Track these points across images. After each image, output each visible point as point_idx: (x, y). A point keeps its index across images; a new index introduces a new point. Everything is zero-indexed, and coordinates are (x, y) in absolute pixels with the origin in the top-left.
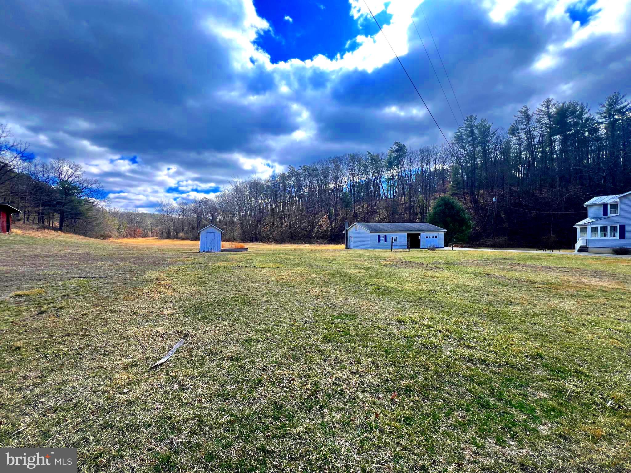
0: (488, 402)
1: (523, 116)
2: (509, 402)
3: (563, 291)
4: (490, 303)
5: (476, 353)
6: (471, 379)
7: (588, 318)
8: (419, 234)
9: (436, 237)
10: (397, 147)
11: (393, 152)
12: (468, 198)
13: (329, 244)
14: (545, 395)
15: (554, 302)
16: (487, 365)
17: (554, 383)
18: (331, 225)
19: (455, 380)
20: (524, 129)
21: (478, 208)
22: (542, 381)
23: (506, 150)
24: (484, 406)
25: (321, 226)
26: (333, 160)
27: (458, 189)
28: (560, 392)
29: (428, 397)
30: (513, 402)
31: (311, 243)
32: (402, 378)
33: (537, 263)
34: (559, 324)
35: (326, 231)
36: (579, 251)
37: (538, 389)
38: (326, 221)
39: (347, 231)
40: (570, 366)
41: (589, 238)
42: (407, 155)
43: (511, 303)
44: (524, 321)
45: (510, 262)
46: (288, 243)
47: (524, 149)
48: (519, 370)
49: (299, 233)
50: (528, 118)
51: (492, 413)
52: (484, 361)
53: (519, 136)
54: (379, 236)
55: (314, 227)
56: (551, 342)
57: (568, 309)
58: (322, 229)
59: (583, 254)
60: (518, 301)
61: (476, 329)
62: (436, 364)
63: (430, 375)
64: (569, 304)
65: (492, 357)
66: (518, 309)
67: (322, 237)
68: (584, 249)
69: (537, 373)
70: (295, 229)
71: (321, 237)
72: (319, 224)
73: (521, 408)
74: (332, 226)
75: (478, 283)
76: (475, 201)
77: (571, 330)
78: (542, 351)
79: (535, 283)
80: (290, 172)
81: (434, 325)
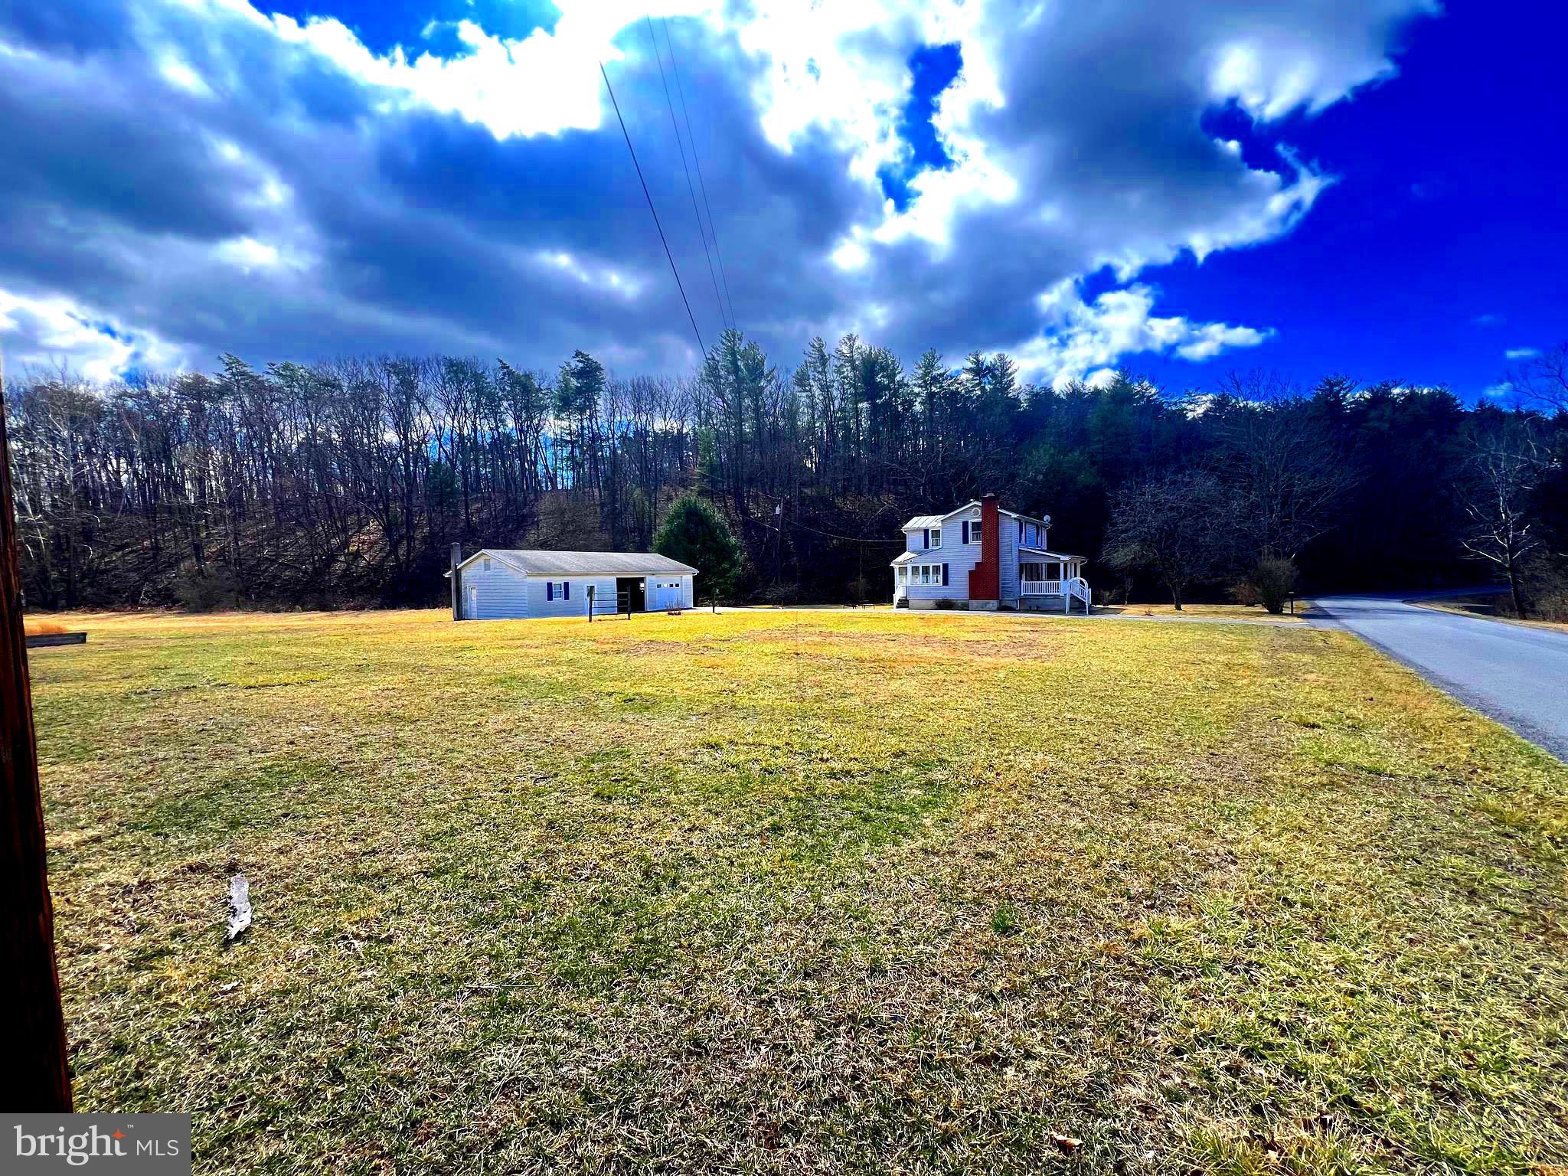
0: (869, 814)
1: (816, 355)
2: (888, 808)
3: (899, 669)
4: (818, 699)
5: (837, 766)
6: (843, 796)
7: (934, 700)
8: (642, 580)
9: (677, 585)
10: (581, 365)
11: (573, 375)
12: (730, 502)
13: (394, 608)
14: (919, 792)
15: (894, 685)
16: (853, 777)
17: (923, 778)
18: (394, 549)
19: (825, 801)
20: (819, 380)
21: (749, 527)
22: (912, 779)
23: (791, 415)
24: (866, 819)
25: (357, 555)
26: (394, 366)
27: (713, 482)
28: (930, 783)
29: (804, 830)
30: (893, 806)
31: (324, 607)
32: (760, 818)
33: (853, 629)
34: (907, 714)
35: (377, 569)
36: (898, 607)
37: (912, 787)
38: (376, 542)
39: (458, 573)
40: (931, 757)
41: (909, 584)
42: (603, 388)
43: (844, 696)
44: (871, 716)
45: (817, 630)
46: (232, 609)
47: (819, 417)
48: (887, 773)
49: (275, 577)
50: (823, 360)
51: (877, 823)
52: (848, 772)
53: (810, 390)
54: (550, 585)
55: (332, 558)
56: (907, 735)
57: (911, 692)
58: (363, 563)
59: (904, 610)
60: (853, 691)
61: (821, 736)
62: (794, 790)
63: (793, 804)
64: (910, 686)
65: (855, 766)
66: (857, 701)
67: (363, 590)
68: (904, 603)
69: (904, 772)
70: (258, 564)
71: (361, 588)
72: (353, 548)
73: (902, 810)
74: (397, 559)
75: (788, 669)
76: (745, 511)
77: (922, 717)
78: (903, 746)
79: (863, 661)
80: (227, 374)
81: (765, 741)
